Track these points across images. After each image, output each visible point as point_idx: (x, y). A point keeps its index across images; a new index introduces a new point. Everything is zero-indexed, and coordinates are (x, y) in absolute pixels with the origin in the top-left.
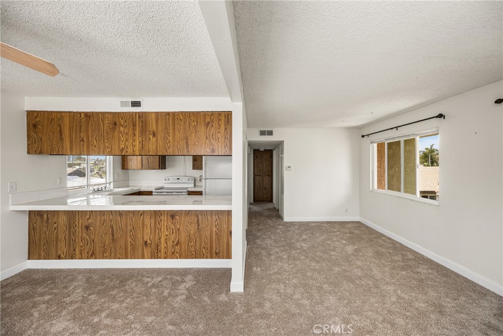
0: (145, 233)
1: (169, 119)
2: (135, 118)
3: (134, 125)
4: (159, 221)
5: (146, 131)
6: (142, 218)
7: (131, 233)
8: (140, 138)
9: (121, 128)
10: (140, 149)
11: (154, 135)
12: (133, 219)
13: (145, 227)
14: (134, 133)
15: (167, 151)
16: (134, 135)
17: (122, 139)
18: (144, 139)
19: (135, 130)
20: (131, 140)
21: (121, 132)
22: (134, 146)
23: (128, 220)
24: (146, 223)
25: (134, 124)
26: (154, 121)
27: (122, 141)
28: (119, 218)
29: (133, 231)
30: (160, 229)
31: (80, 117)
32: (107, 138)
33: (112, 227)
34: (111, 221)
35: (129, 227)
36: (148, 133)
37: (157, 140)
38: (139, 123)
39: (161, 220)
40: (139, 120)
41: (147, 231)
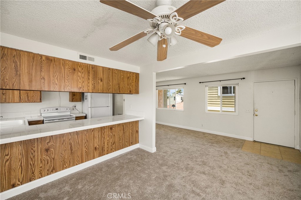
0: (95, 142)
1: (110, 72)
2: (89, 68)
3: (89, 73)
4: (104, 133)
5: (96, 78)
6: (93, 133)
7: (86, 145)
8: (93, 82)
9: (79, 73)
10: (93, 89)
11: (101, 81)
12: (87, 135)
13: (95, 138)
14: (88, 78)
15: (109, 90)
16: (89, 79)
17: (80, 81)
18: (95, 82)
19: (89, 76)
20: (86, 83)
21: (79, 76)
22: (89, 86)
23: (83, 136)
24: (95, 135)
25: (88, 71)
26: (101, 72)
27: (80, 83)
28: (76, 136)
29: (87, 143)
30: (104, 137)
31: (41, 59)
32: (67, 79)
33: (71, 144)
34: (70, 140)
35: (84, 141)
36: (97, 79)
37: (103, 84)
38: (92, 72)
39: (105, 132)
40: (92, 70)
41: (97, 140)
